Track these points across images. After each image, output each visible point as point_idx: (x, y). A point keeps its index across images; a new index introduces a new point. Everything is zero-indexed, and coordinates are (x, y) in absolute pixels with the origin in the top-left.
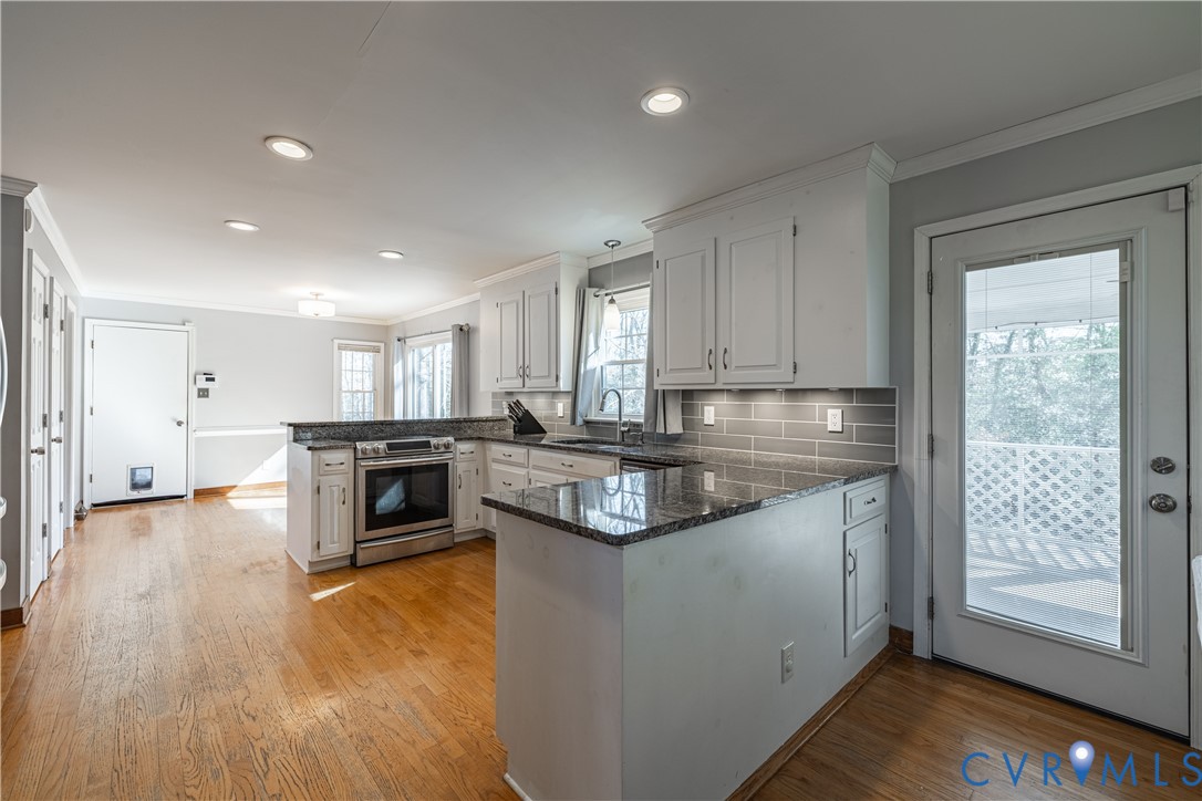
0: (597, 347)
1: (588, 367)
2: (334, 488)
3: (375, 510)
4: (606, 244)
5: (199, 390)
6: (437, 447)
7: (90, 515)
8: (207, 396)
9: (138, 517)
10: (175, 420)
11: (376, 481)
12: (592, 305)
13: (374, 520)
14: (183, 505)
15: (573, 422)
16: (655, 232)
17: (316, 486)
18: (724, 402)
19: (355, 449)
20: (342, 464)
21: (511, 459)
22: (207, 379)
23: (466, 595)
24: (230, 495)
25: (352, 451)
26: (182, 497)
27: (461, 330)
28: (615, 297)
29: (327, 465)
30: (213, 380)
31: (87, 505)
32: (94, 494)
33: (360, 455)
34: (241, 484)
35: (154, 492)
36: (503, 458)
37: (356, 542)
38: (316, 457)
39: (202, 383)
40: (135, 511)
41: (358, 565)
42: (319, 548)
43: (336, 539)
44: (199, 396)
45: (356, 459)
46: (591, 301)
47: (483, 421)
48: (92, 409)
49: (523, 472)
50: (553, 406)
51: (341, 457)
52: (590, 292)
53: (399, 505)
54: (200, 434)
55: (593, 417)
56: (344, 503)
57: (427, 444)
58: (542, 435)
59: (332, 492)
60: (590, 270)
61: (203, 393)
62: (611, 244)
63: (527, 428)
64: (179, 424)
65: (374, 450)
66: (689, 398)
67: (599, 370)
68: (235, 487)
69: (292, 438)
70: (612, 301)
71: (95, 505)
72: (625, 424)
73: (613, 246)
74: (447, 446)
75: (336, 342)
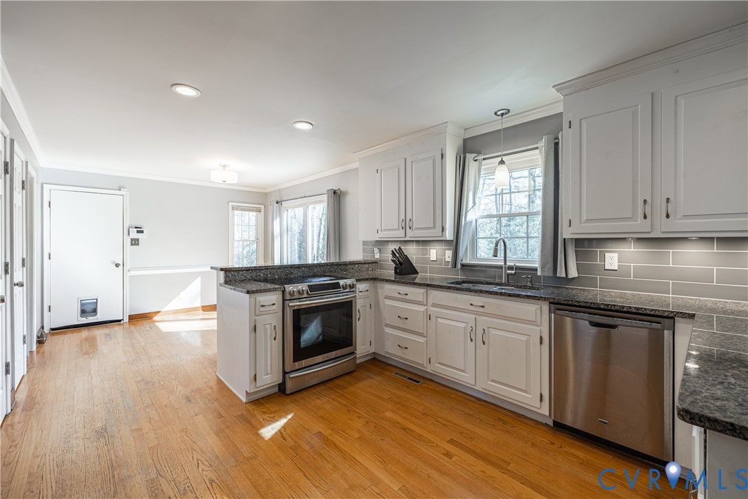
0: (474, 203)
1: (467, 220)
2: (268, 326)
3: (300, 345)
4: (496, 114)
5: (132, 240)
6: (345, 287)
7: (49, 337)
8: (138, 244)
9: (86, 339)
10: (114, 263)
11: (299, 319)
12: (472, 167)
13: (301, 353)
14: (121, 327)
15: (455, 265)
16: (565, 96)
17: (253, 325)
18: (631, 250)
19: (284, 292)
20: (274, 304)
21: (407, 297)
22: (138, 232)
23: (405, 429)
24: (156, 318)
25: (281, 293)
26: (120, 321)
27: (335, 193)
28: (505, 158)
29: (262, 306)
30: (142, 232)
31: (46, 330)
32: (52, 321)
33: (288, 297)
34: (164, 310)
35: (99, 317)
36: (399, 296)
37: (285, 373)
38: (253, 300)
39: (134, 235)
40: (85, 333)
41: (288, 392)
42: (255, 380)
43: (269, 372)
44: (132, 245)
45: (284, 300)
46: (471, 164)
47: (362, 264)
48: (50, 255)
49: (422, 308)
50: (426, 253)
51: (273, 298)
52: (470, 157)
53: (318, 337)
54: (133, 273)
55: (468, 261)
56: (275, 339)
57: (337, 286)
58: (415, 276)
59: (266, 329)
60: (464, 140)
61: (135, 242)
62: (499, 113)
63: (405, 270)
64: (117, 265)
65: (299, 292)
66: (586, 246)
67: (474, 222)
68: (159, 312)
69: (222, 281)
70: (502, 162)
71: (53, 329)
72: (511, 268)
73: (502, 114)
74: (352, 286)
75: (231, 204)
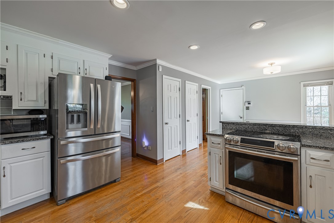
2: (217, 155)
5: (246, 107)
8: (249, 109)
10: (240, 116)
17: (209, 151)
20: (219, 144)
22: (248, 104)
25: (224, 139)
29: (213, 143)
30: (250, 104)
38: (209, 138)
39: (247, 105)
42: (211, 180)
43: (217, 180)
44: (246, 109)
45: (225, 143)
51: (219, 140)
56: (221, 164)
59: (216, 157)
64: (241, 118)
75: (302, 83)
